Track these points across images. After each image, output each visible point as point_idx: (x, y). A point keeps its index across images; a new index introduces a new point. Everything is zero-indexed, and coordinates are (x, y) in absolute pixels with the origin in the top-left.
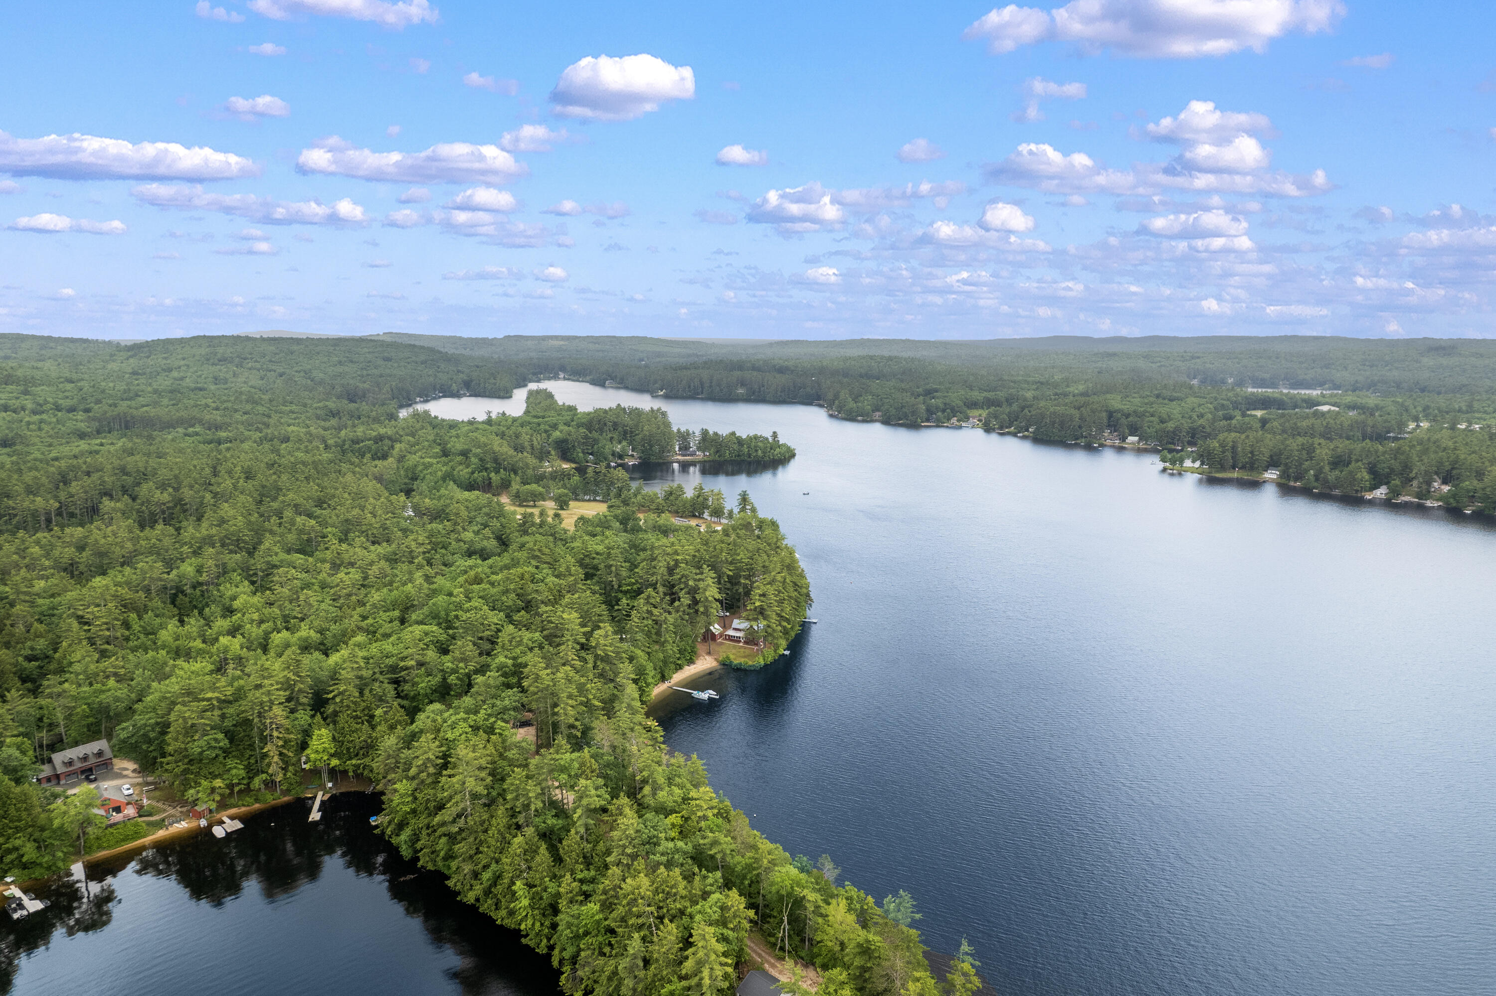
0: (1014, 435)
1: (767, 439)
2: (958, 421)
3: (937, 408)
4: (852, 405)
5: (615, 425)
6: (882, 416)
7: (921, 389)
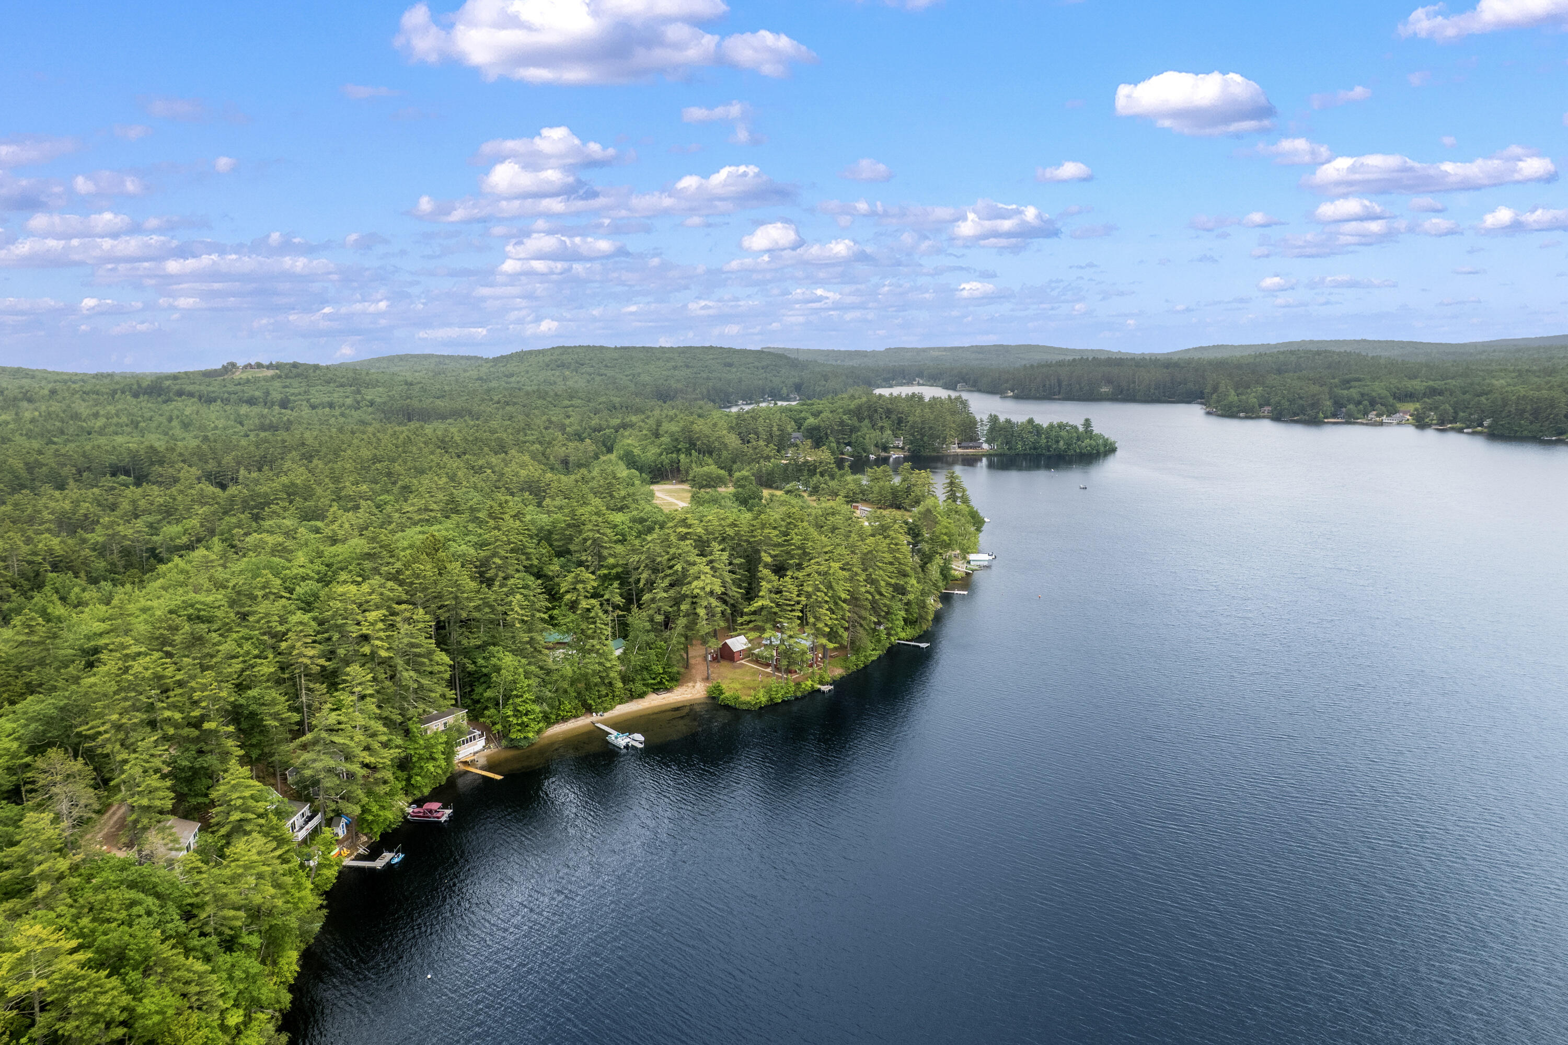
0: (1460, 431)
1: (1076, 427)
2: (1379, 415)
3: (1350, 400)
4: (1233, 397)
5: (889, 412)
6: (1272, 411)
7: (1336, 380)
